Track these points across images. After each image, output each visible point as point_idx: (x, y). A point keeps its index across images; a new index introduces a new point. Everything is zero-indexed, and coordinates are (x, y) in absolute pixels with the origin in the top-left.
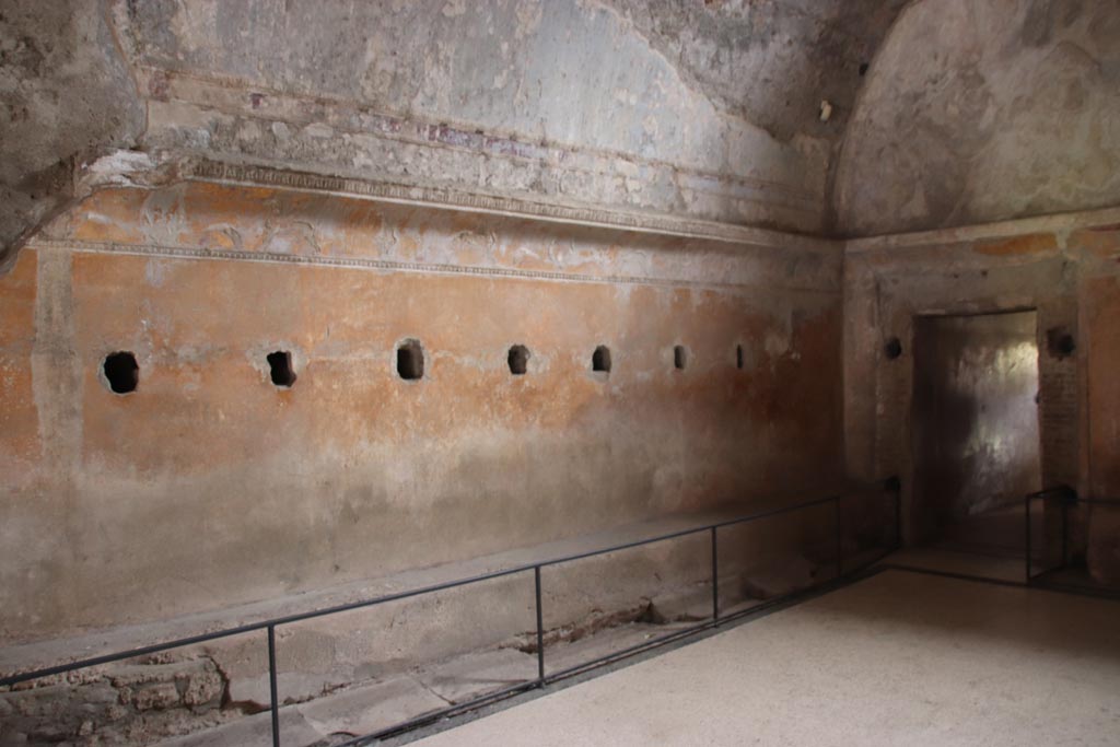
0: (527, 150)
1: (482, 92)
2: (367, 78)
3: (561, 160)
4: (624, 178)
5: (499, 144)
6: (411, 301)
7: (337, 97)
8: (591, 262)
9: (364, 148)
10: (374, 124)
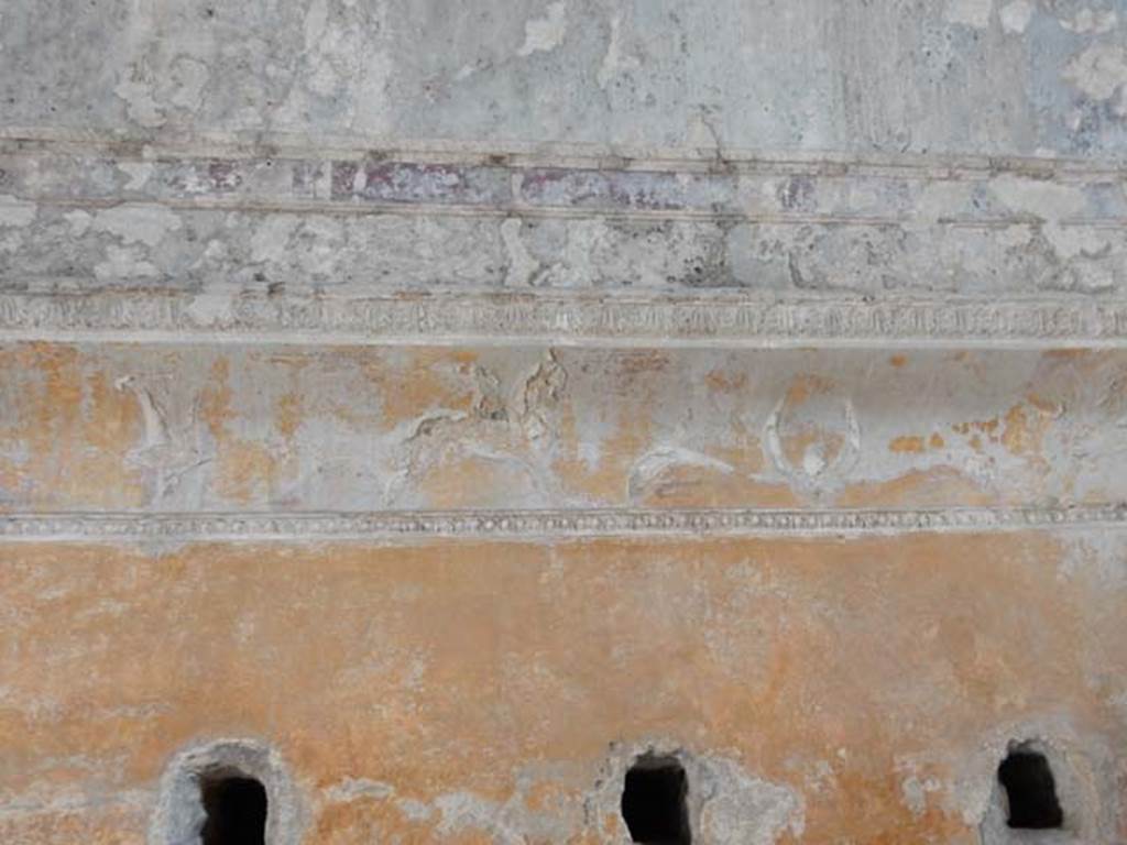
0: (664, 190)
1: (488, 66)
2: (137, 77)
3: (789, 201)
4: (1037, 224)
5: (564, 184)
6: (246, 628)
7: (49, 132)
8: (939, 469)
9: (128, 240)
10: (162, 180)
